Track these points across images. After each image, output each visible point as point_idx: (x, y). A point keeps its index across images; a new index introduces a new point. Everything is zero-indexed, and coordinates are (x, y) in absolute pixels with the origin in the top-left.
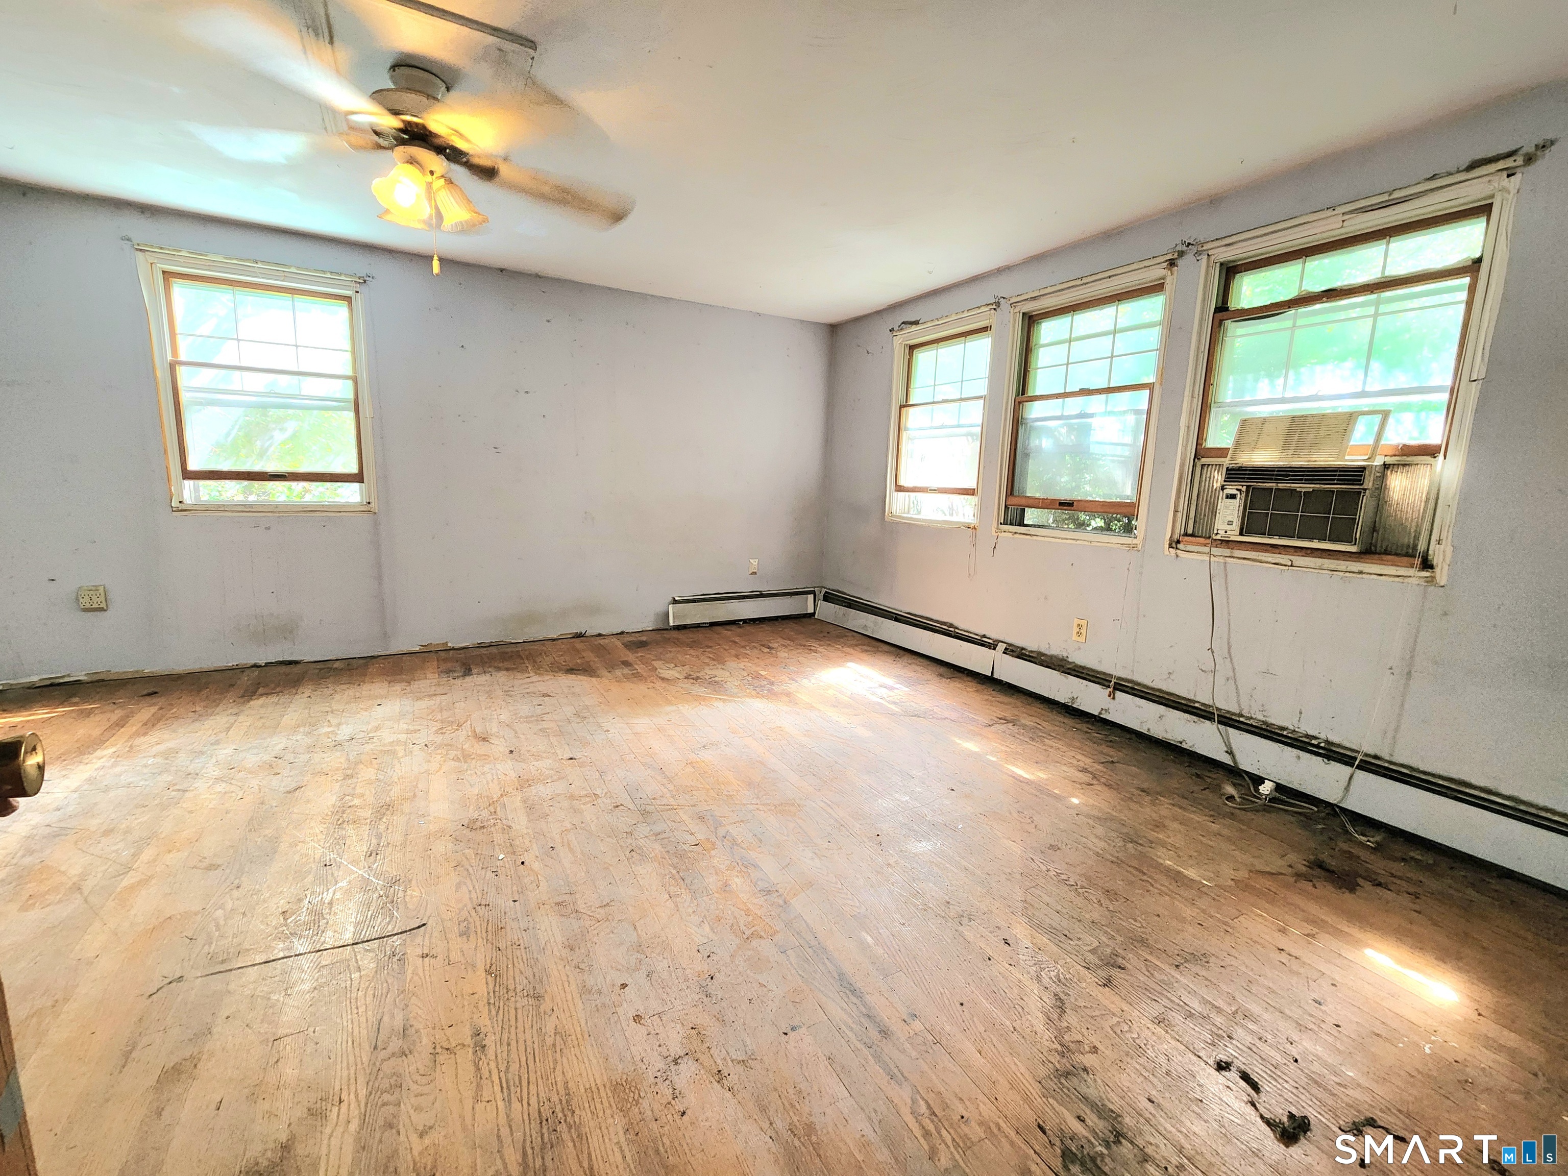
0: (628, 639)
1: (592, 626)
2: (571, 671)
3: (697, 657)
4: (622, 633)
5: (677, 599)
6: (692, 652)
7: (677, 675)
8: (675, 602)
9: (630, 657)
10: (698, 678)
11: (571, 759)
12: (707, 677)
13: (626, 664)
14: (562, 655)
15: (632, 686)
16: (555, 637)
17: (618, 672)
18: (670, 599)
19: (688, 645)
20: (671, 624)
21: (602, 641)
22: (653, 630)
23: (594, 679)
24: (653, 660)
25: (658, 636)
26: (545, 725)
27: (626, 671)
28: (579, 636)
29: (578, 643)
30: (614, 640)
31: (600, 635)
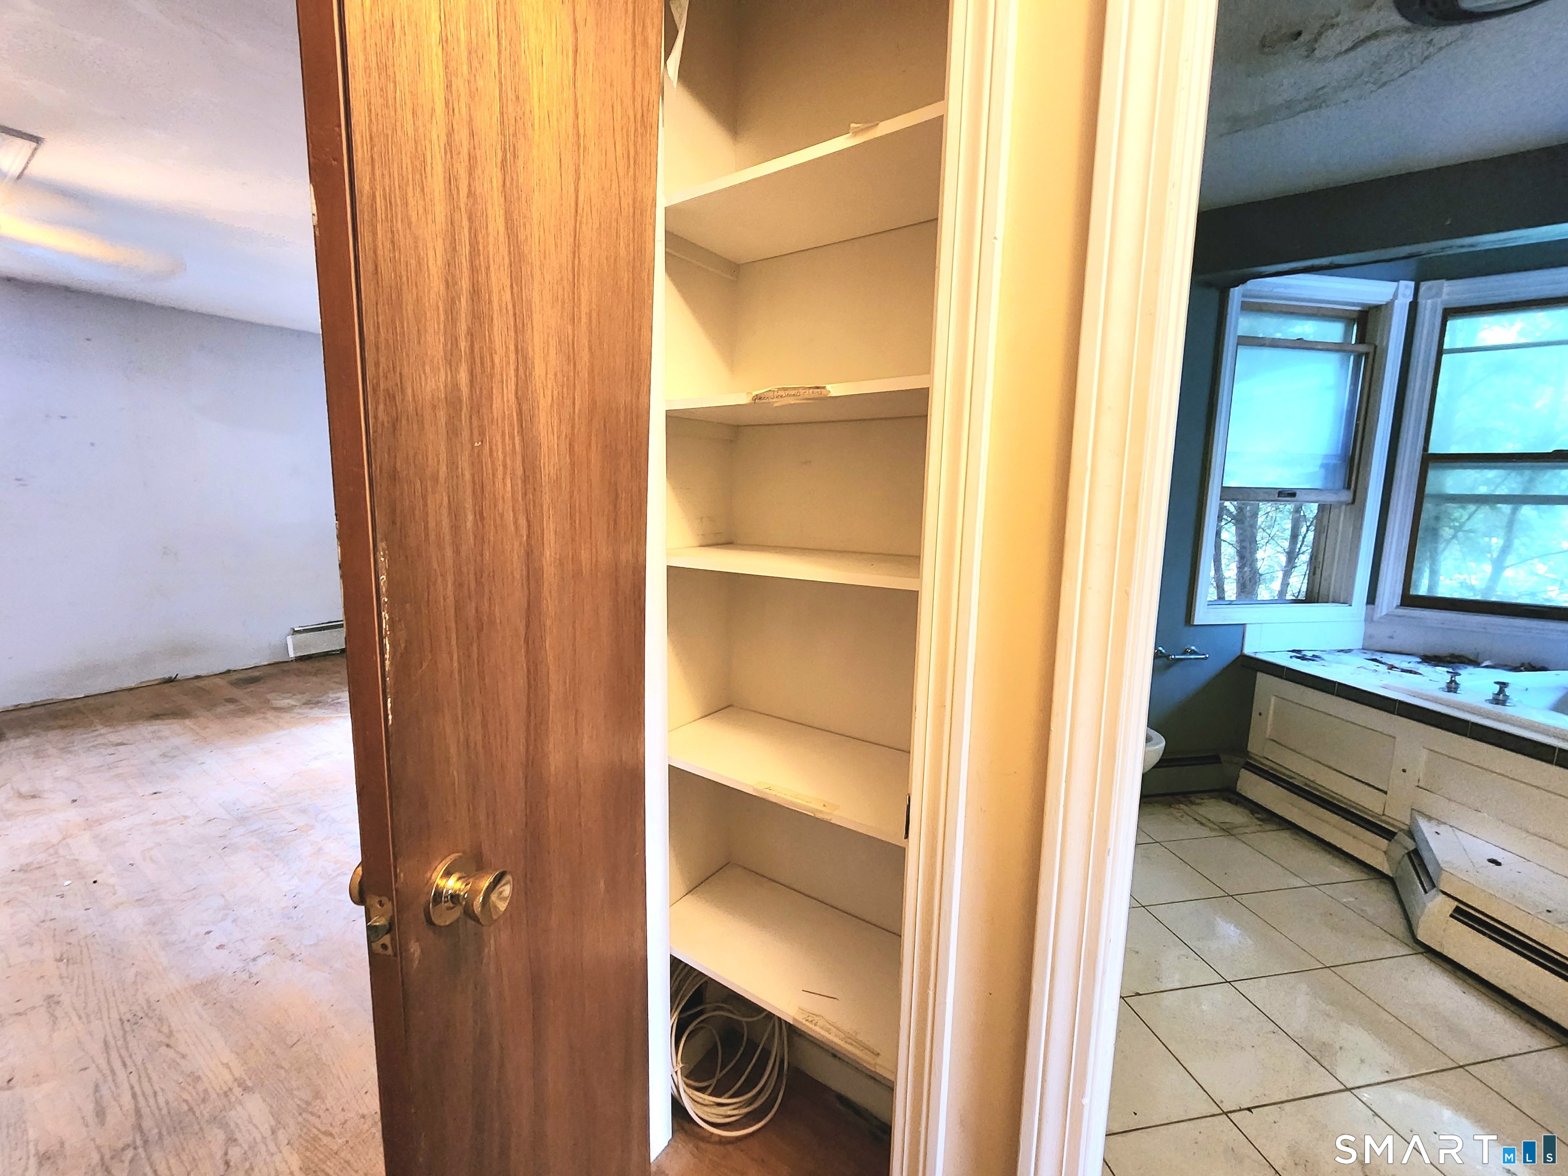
0: (235, 676)
1: (186, 668)
2: (156, 716)
3: (321, 684)
4: (229, 671)
5: (296, 629)
6: (315, 679)
7: (294, 703)
8: (295, 632)
9: (236, 693)
10: (318, 702)
11: (155, 793)
12: (330, 700)
13: (231, 701)
14: (143, 703)
15: (236, 720)
16: (133, 685)
17: (220, 710)
18: (288, 630)
19: (310, 674)
20: (292, 655)
21: (200, 683)
22: (269, 665)
23: (187, 722)
24: (267, 693)
25: (274, 670)
26: (119, 771)
27: (232, 707)
28: (170, 681)
29: (166, 688)
30: (217, 680)
31: (198, 677)
